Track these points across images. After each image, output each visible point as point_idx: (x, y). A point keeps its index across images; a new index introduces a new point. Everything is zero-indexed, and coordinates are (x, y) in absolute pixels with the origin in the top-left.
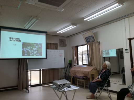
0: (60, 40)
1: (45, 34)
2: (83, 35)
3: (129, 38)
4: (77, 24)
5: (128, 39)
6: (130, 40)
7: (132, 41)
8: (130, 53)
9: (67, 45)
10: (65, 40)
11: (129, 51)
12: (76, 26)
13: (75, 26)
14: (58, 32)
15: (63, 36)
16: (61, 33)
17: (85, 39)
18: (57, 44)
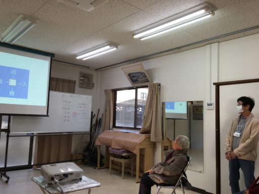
0: (81, 73)
1: (49, 58)
3: (216, 82)
4: (119, 45)
5: (214, 84)
6: (218, 85)
7: (221, 87)
9: (95, 85)
10: (92, 75)
11: (214, 106)
12: (117, 48)
13: (115, 49)
14: (78, 58)
15: (89, 67)
16: (84, 59)
18: (75, 82)
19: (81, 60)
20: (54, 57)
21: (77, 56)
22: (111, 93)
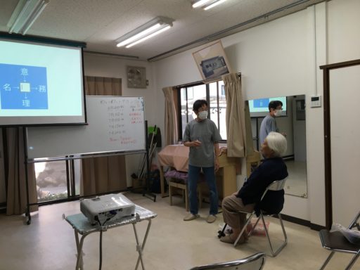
0: (128, 67)
2: (193, 54)
3: (324, 64)
4: (174, 20)
5: (321, 67)
6: (326, 69)
7: (332, 72)
8: (325, 109)
9: (149, 83)
10: (144, 68)
11: (321, 102)
12: (172, 25)
14: (119, 45)
15: (138, 57)
16: (128, 47)
17: (201, 68)
18: (120, 81)
19: (123, 48)
20: (85, 47)
21: (118, 43)
22: (172, 92)
